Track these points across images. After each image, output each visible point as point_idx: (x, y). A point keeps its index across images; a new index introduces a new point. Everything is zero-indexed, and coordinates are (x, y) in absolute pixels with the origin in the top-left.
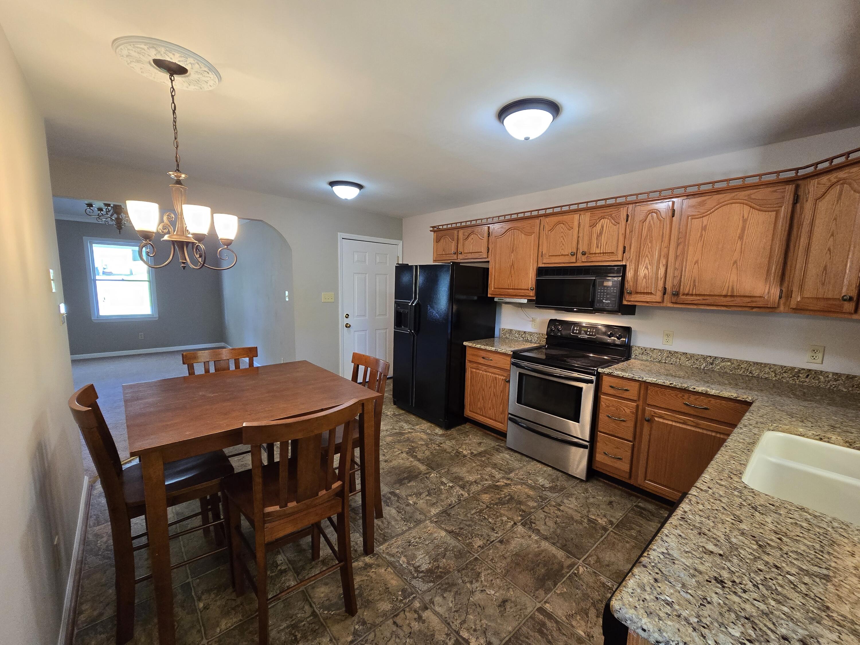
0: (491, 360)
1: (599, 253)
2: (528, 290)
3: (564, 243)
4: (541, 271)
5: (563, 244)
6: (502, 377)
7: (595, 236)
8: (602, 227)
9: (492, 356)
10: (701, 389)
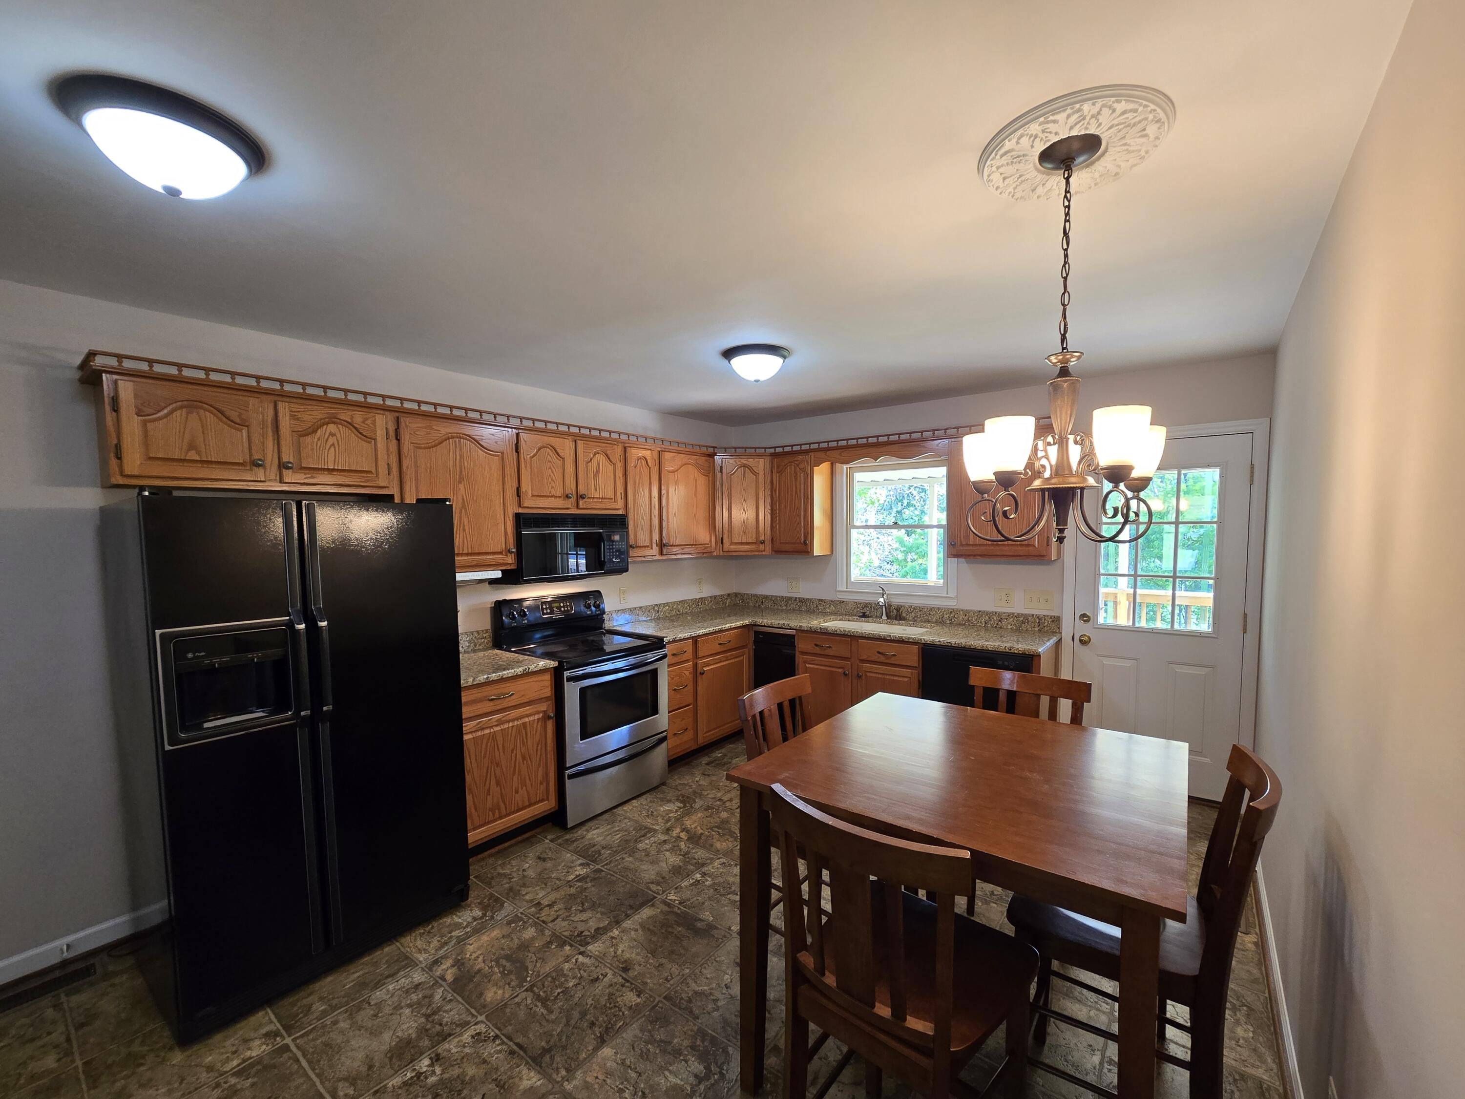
0: (513, 694)
1: (597, 498)
2: (501, 553)
3: (554, 478)
4: (521, 521)
5: (552, 480)
6: (536, 717)
7: (591, 475)
8: (599, 464)
9: (510, 688)
10: (727, 626)
